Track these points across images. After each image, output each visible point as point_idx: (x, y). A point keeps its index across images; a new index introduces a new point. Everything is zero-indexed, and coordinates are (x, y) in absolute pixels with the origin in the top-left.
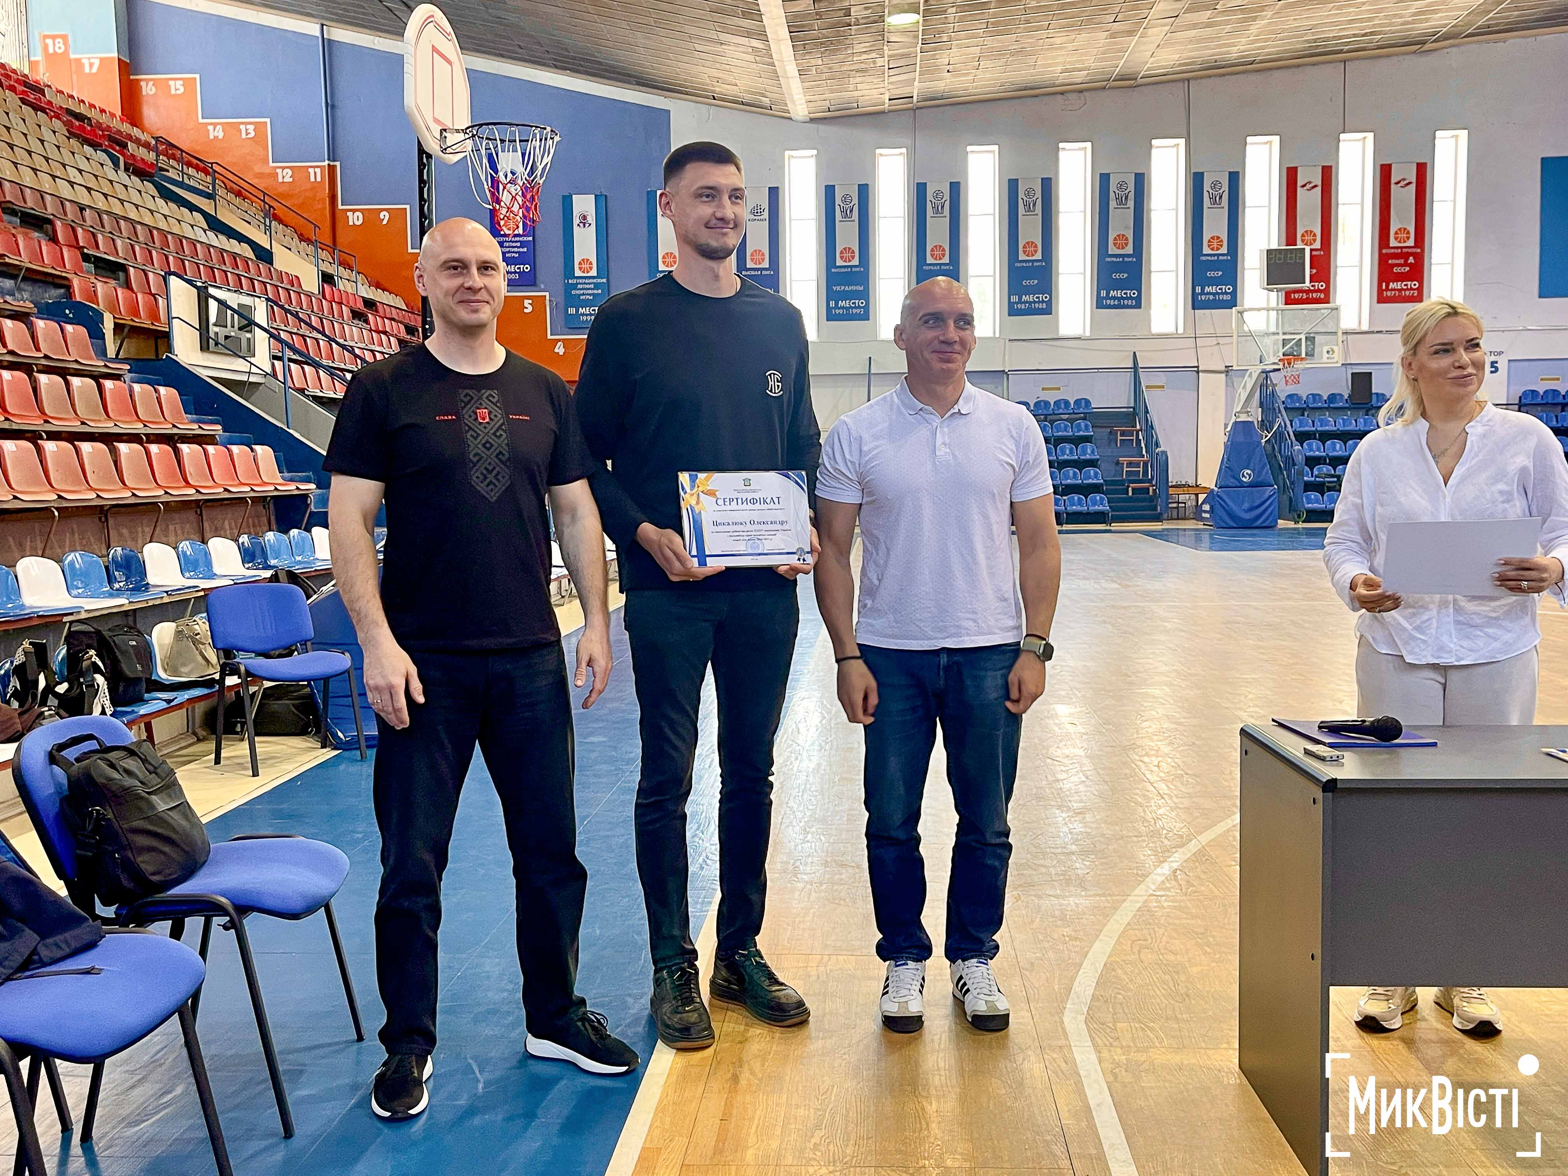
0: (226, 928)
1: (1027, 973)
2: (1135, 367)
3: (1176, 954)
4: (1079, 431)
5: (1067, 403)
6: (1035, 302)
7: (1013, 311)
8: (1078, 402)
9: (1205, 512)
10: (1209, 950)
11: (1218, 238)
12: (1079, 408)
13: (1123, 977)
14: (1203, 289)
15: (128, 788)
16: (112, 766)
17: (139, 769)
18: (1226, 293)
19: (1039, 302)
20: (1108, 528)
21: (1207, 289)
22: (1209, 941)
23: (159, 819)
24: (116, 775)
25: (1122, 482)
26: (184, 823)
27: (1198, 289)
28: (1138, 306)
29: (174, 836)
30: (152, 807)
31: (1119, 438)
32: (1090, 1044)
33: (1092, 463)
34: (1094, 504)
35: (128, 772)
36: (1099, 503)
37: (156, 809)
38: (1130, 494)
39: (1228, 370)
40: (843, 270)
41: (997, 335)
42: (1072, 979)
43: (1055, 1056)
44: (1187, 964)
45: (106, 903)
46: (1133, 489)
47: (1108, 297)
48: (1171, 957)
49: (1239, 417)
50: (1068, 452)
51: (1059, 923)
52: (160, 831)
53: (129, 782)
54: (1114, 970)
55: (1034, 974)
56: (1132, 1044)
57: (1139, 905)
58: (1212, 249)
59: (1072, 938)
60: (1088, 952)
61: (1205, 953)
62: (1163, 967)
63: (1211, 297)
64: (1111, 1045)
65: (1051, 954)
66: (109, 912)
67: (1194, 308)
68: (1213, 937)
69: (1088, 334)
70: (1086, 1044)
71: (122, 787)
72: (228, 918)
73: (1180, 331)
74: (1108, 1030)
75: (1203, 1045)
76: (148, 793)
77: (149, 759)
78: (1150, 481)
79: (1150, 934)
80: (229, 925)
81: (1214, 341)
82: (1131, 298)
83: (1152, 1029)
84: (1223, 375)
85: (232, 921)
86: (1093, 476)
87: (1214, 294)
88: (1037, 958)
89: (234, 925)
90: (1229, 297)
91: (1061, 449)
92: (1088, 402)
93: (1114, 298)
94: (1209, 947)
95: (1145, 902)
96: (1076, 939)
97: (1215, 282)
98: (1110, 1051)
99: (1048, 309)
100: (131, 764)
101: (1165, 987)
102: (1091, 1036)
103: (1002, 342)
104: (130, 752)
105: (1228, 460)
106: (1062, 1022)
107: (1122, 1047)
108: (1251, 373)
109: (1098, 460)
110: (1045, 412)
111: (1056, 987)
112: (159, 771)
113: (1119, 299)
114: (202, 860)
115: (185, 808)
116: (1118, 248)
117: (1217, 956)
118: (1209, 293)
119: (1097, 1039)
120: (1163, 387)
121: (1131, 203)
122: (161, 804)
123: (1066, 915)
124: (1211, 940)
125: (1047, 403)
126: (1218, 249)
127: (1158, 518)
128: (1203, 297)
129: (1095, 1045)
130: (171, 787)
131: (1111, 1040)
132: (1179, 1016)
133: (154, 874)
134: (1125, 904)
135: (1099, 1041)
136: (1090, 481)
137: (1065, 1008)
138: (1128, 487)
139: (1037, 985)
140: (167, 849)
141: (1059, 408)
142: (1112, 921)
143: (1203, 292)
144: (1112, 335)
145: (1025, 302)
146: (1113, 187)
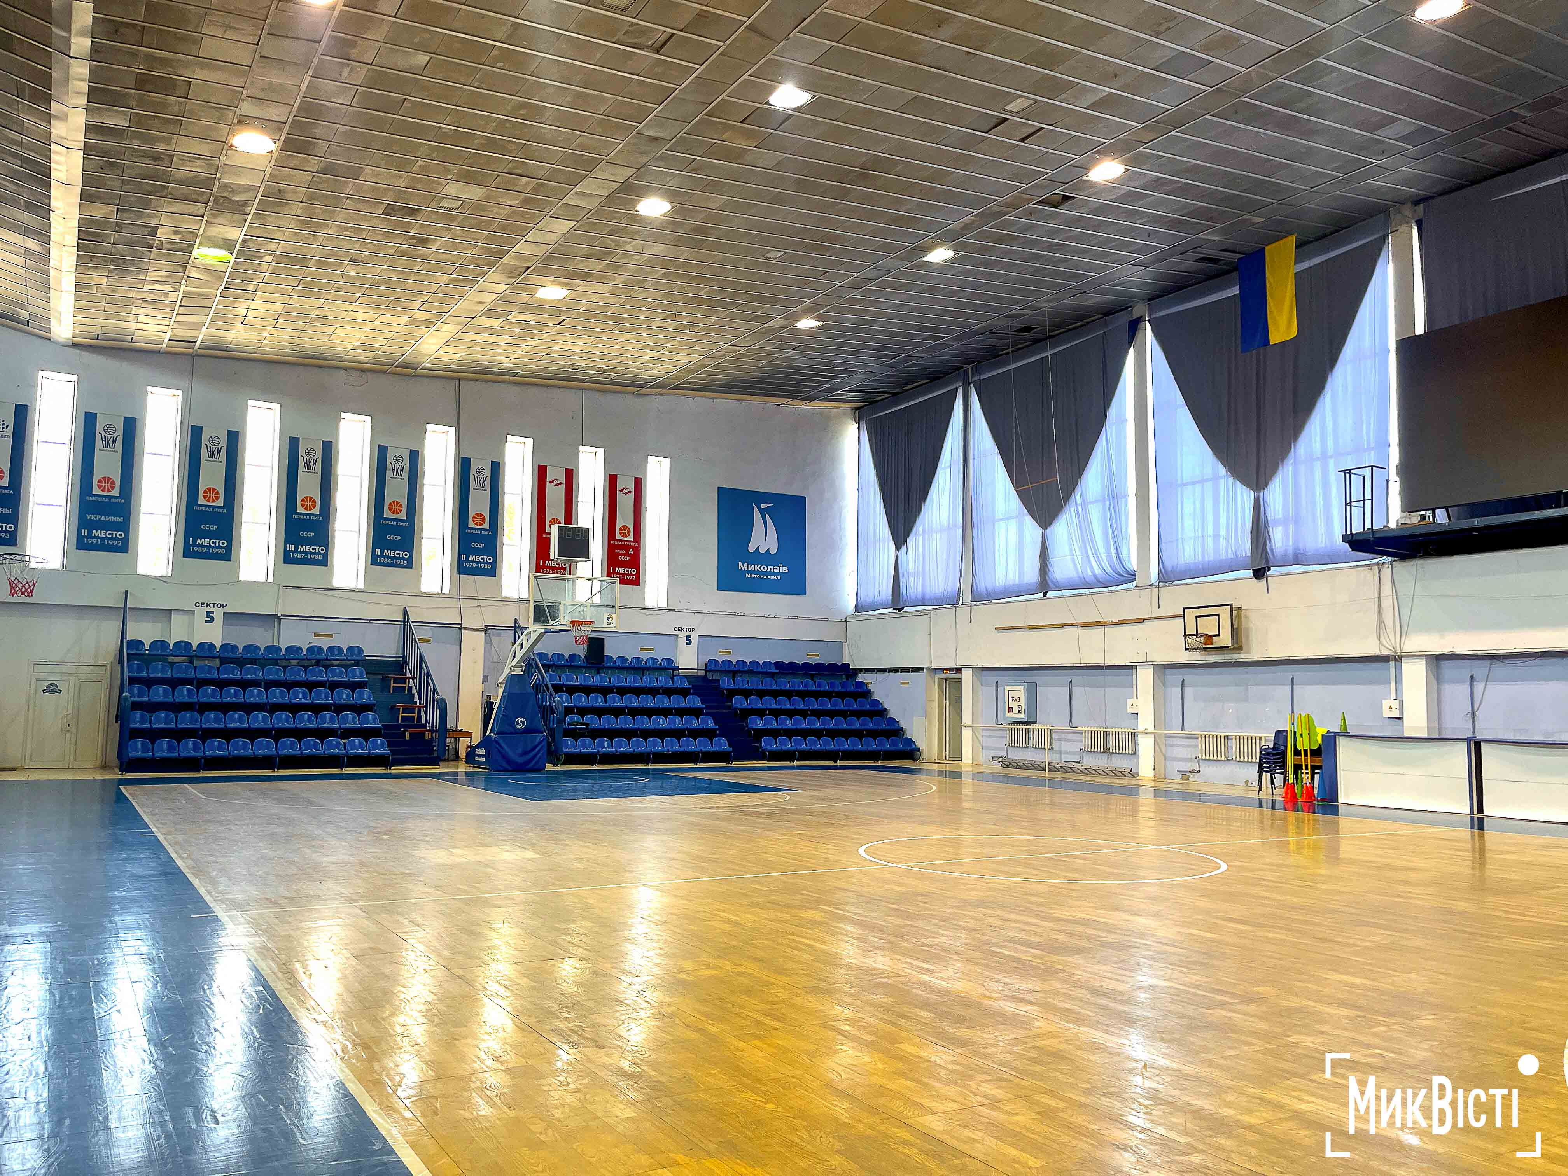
2: (405, 621)
4: (354, 677)
5: (340, 650)
6: (311, 553)
7: (288, 559)
8: (350, 649)
9: (479, 756)
11: (481, 515)
12: (352, 655)
14: (467, 558)
18: (487, 563)
19: (315, 553)
20: (388, 771)
21: (471, 558)
25: (398, 727)
27: (464, 557)
28: (409, 566)
31: (392, 685)
33: (367, 708)
34: (374, 749)
36: (380, 747)
38: (407, 738)
39: (486, 629)
40: (100, 499)
41: (270, 580)
46: (410, 734)
47: (382, 556)
49: (514, 671)
58: (476, 524)
63: (474, 565)
67: (459, 573)
69: (361, 586)
73: (446, 590)
78: (425, 726)
81: (476, 603)
82: (403, 559)
84: (483, 633)
86: (372, 720)
87: (477, 563)
90: (489, 566)
92: (360, 651)
93: (388, 557)
97: (477, 552)
99: (324, 561)
103: (276, 587)
105: (505, 709)
108: (529, 633)
109: (374, 705)
110: (319, 657)
113: (393, 558)
116: (393, 513)
118: (474, 562)
120: (429, 640)
121: (406, 475)
125: (320, 649)
126: (481, 525)
127: (434, 762)
128: (468, 564)
136: (369, 725)
138: (405, 731)
141: (332, 654)
143: (467, 560)
144: (382, 590)
145: (301, 552)
146: (390, 459)
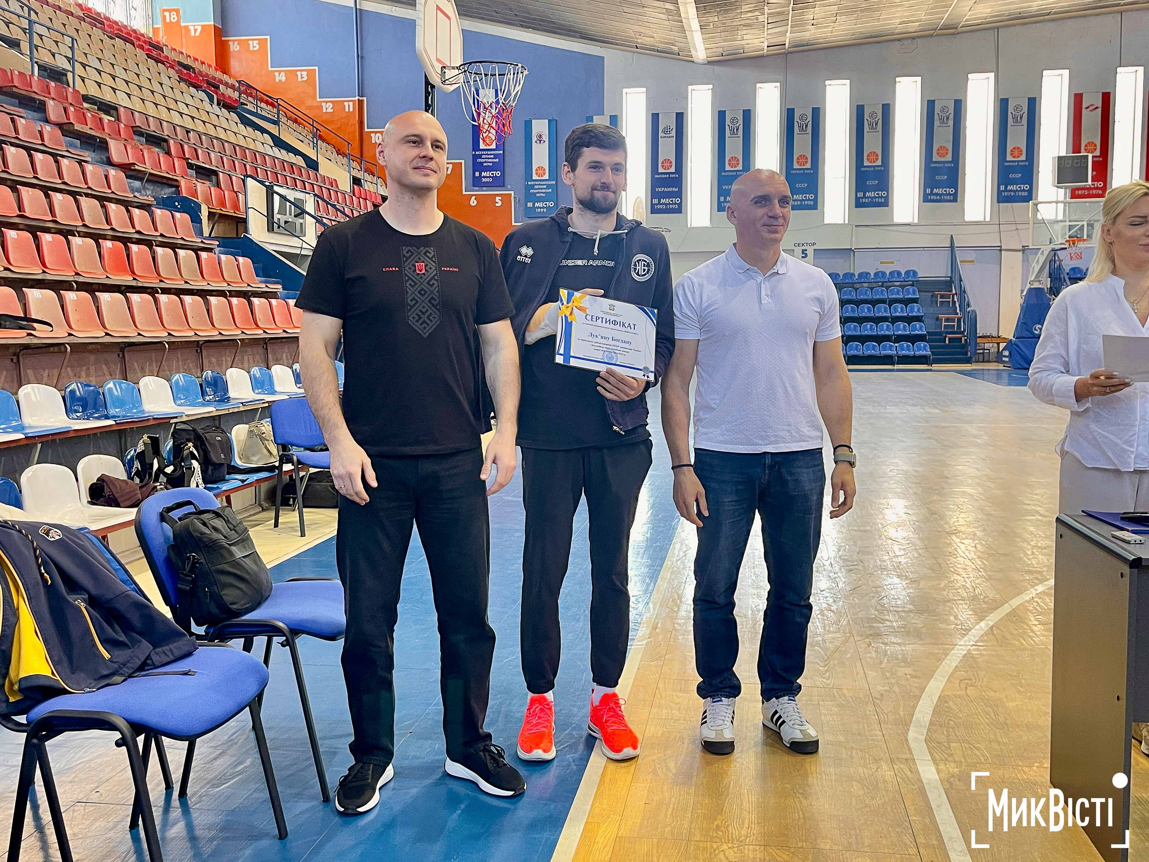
0: (283, 645)
1: (878, 702)
2: (952, 246)
3: (995, 692)
4: (908, 294)
5: (899, 273)
6: (875, 197)
7: (859, 204)
8: (907, 273)
9: (1005, 356)
10: (1021, 689)
11: (1019, 148)
12: (908, 278)
13: (954, 707)
14: (1006, 188)
15: (216, 540)
16: (204, 524)
17: (223, 527)
18: (1024, 190)
19: (879, 197)
20: (930, 368)
21: (1009, 188)
22: (1021, 682)
23: (236, 564)
24: (207, 531)
25: (940, 334)
26: (254, 567)
27: (1002, 188)
28: (955, 200)
29: (246, 576)
30: (231, 554)
31: (939, 300)
32: (930, 759)
33: (918, 319)
34: (919, 350)
35: (216, 529)
36: (923, 349)
37: (235, 557)
38: (947, 342)
39: (1024, 249)
40: (730, 174)
41: (847, 222)
42: (915, 707)
43: (902, 766)
44: (1005, 700)
45: (199, 624)
46: (949, 339)
47: (932, 194)
48: (992, 694)
49: (1033, 285)
50: (899, 310)
51: (902, 664)
52: (238, 572)
53: (216, 536)
54: (946, 702)
55: (884, 702)
56: (963, 760)
57: (965, 652)
58: (1014, 157)
59: (913, 677)
60: (926, 687)
61: (1019, 692)
62: (986, 701)
63: (1012, 194)
64: (946, 760)
65: (896, 689)
66: (200, 630)
67: (998, 202)
68: (1024, 679)
69: (916, 221)
70: (927, 758)
71: (210, 539)
72: (284, 638)
73: (988, 219)
74: (944, 748)
75: (1020, 763)
76: (229, 544)
77: (230, 520)
78: (962, 333)
79: (974, 675)
80: (285, 643)
81: (1013, 227)
82: (950, 194)
83: (978, 749)
84: (1020, 253)
85: (287, 640)
86: (918, 328)
87: (1014, 191)
88: (886, 691)
89: (289, 643)
90: (1026, 194)
91: (894, 308)
92: (915, 273)
93: (936, 194)
94: (1021, 687)
95: (969, 650)
96: (916, 677)
97: (1015, 182)
98: (945, 764)
99: (885, 203)
100: (218, 523)
101: (988, 717)
102: (930, 753)
103: (850, 227)
104: (218, 515)
105: (1024, 317)
106: (907, 740)
107: (955, 762)
108: (1043, 251)
109: (922, 316)
110: (882, 280)
111: (901, 713)
112: (237, 528)
113: (940, 195)
114: (267, 595)
115: (254, 556)
116: (940, 156)
117: (1029, 694)
118: (1011, 191)
119: (935, 755)
120: (973, 261)
121: (951, 123)
122: (238, 553)
123: (907, 659)
124: (1023, 681)
125: (884, 273)
126: (1018, 157)
127: (968, 361)
128: (1006, 194)
129: (934, 760)
130: (245, 541)
131: (947, 756)
132: (1000, 740)
133: (231, 604)
134: (953, 652)
135: (937, 757)
136: (916, 332)
137: (909, 730)
138: (946, 337)
139: (886, 711)
140: (242, 586)
141: (893, 277)
142: (943, 663)
143: (1006, 190)
144: (934, 223)
145: (868, 198)
146: (937, 110)
